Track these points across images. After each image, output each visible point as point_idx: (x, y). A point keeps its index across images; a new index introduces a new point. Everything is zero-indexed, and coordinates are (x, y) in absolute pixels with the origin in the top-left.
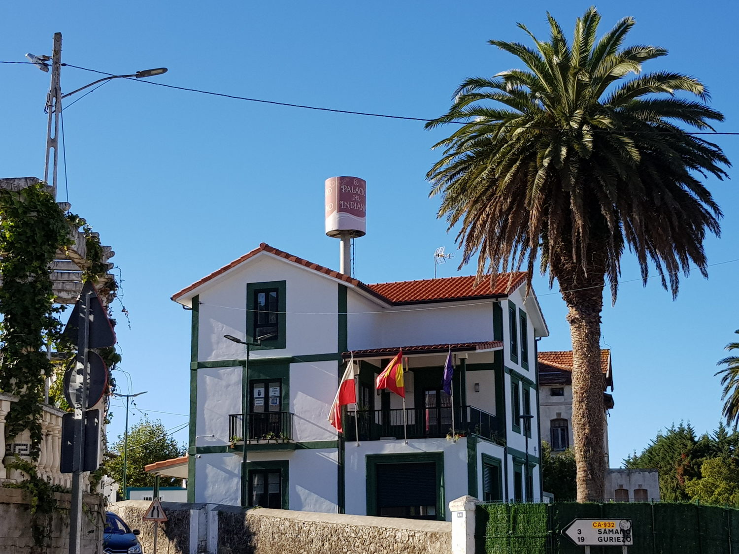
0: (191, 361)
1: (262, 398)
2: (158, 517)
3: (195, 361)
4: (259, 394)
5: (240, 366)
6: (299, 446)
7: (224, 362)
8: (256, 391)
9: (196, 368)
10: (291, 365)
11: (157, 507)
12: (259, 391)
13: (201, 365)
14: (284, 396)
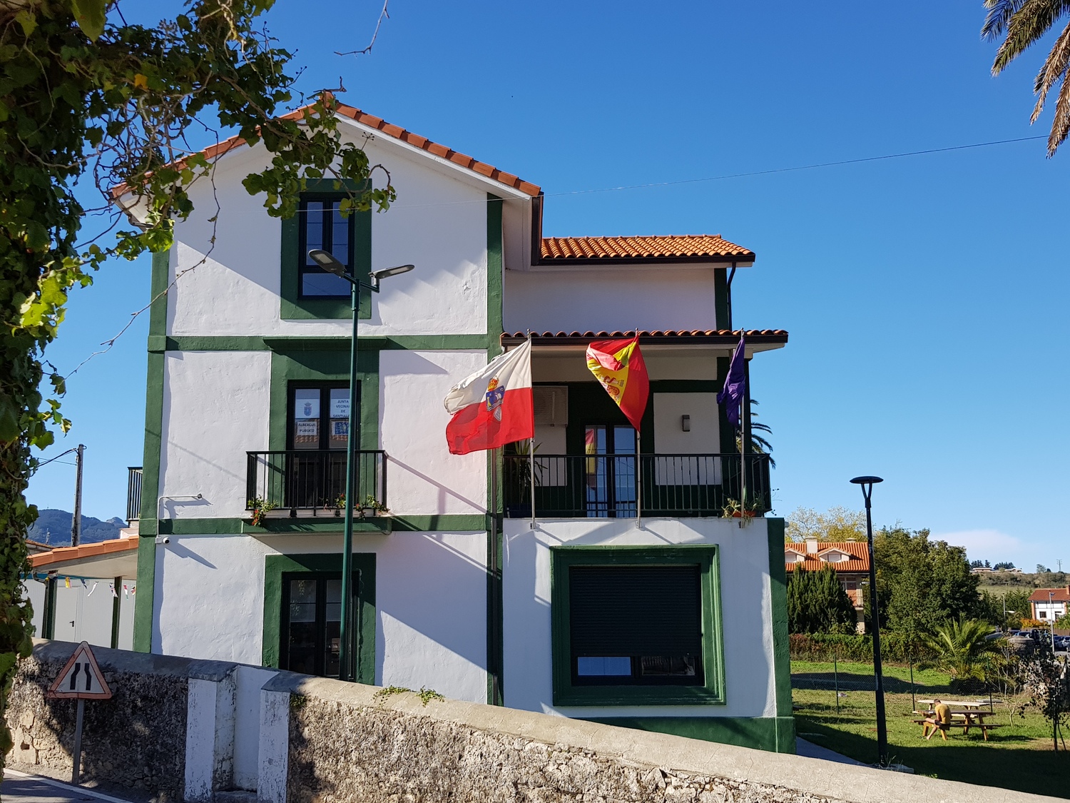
0: (151, 334)
1: (312, 420)
2: (88, 688)
3: (158, 334)
4: (307, 411)
5: (266, 349)
6: (399, 525)
7: (229, 339)
8: (300, 405)
9: (163, 348)
10: (382, 353)
11: (87, 666)
12: (308, 405)
13: (173, 344)
14: (367, 417)
